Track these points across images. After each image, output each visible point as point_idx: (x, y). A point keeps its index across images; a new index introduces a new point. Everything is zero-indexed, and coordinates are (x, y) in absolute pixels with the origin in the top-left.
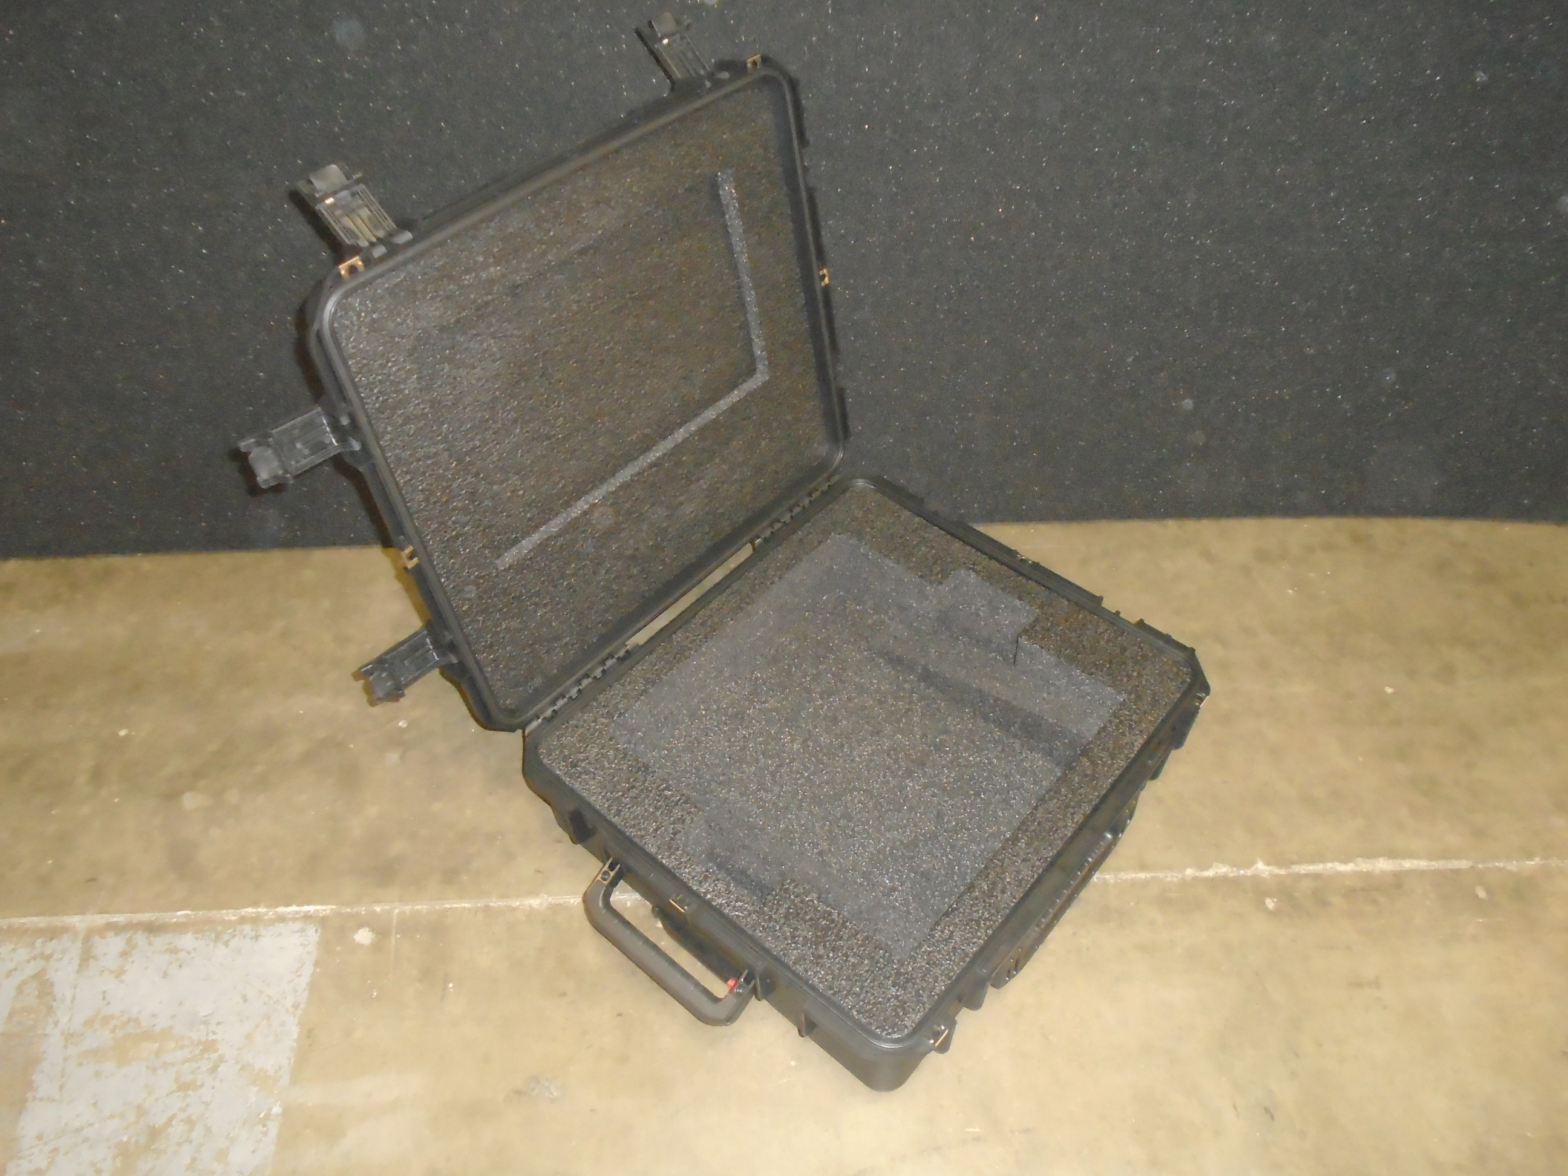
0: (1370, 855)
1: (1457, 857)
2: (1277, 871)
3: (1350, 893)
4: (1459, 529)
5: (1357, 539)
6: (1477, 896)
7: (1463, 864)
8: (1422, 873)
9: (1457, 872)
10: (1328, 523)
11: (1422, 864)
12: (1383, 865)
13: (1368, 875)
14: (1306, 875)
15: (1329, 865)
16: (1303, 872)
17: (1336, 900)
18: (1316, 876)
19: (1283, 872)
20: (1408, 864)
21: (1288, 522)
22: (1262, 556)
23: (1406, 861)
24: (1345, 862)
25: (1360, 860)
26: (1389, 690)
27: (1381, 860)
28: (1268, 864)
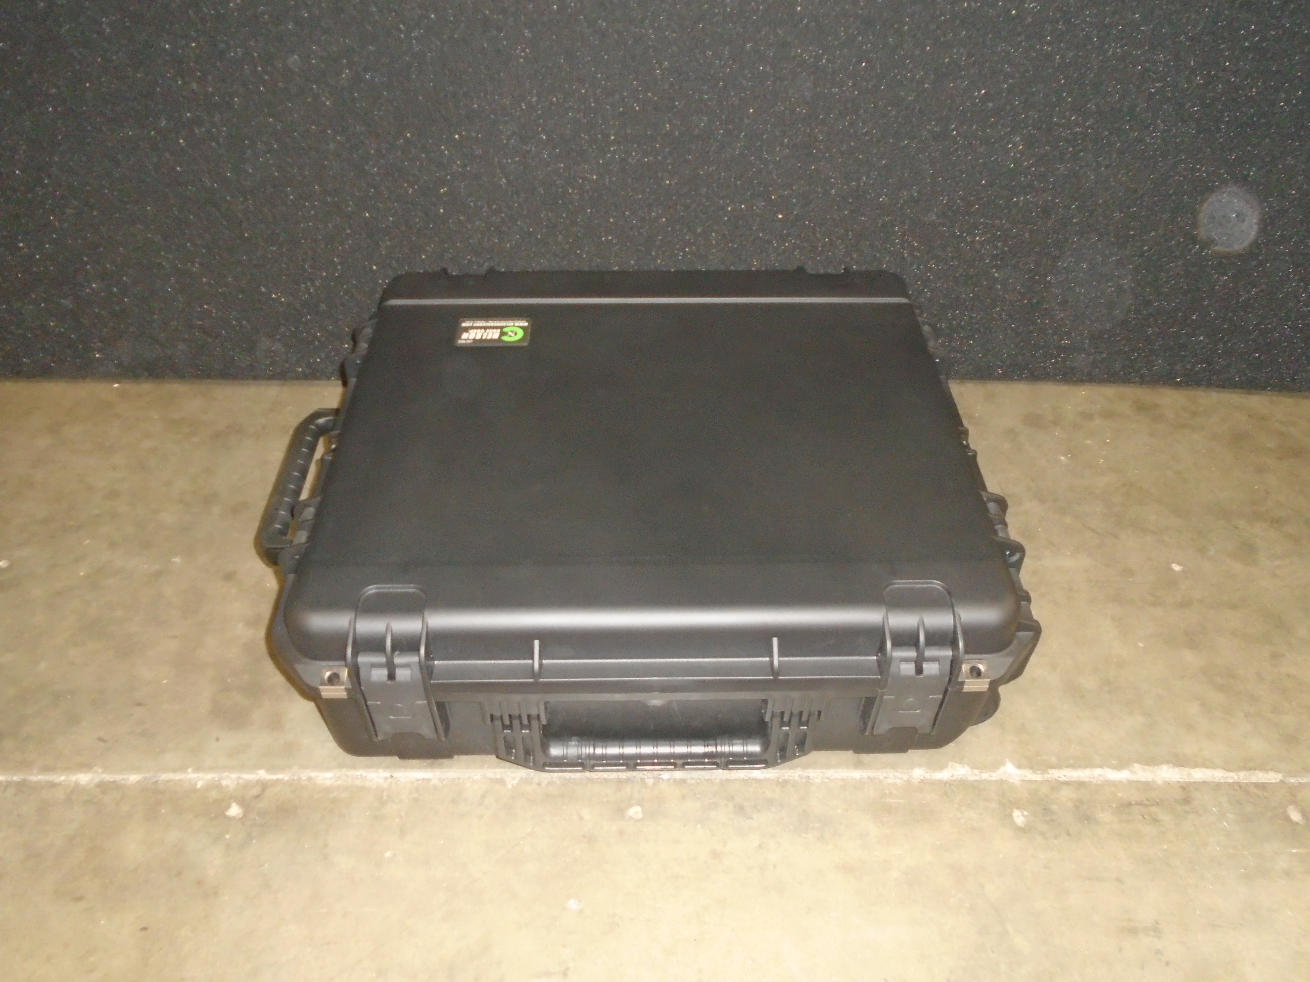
0: (1151, 761)
1: (1263, 767)
2: (1029, 775)
3: (1125, 807)
4: (1258, 402)
5: (1141, 407)
6: (1288, 819)
7: (1272, 777)
8: (1217, 786)
9: (1263, 786)
10: (1110, 391)
11: (1218, 775)
12: (1167, 774)
13: (1147, 786)
14: (1067, 783)
15: (1098, 772)
16: (1063, 779)
17: (1105, 817)
18: (1081, 784)
19: (1038, 777)
20: (1199, 775)
21: (1064, 389)
22: (1034, 421)
23: (1197, 770)
24: (1117, 768)
25: (1137, 766)
26: (1177, 568)
27: (1165, 767)
28: (1019, 767)
